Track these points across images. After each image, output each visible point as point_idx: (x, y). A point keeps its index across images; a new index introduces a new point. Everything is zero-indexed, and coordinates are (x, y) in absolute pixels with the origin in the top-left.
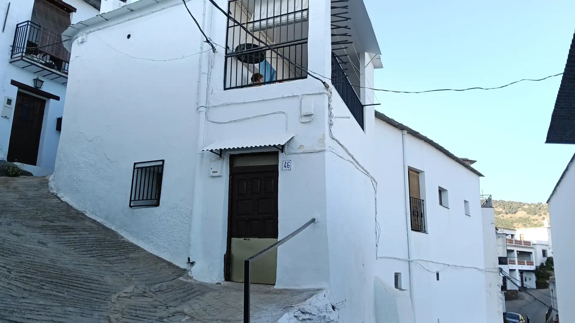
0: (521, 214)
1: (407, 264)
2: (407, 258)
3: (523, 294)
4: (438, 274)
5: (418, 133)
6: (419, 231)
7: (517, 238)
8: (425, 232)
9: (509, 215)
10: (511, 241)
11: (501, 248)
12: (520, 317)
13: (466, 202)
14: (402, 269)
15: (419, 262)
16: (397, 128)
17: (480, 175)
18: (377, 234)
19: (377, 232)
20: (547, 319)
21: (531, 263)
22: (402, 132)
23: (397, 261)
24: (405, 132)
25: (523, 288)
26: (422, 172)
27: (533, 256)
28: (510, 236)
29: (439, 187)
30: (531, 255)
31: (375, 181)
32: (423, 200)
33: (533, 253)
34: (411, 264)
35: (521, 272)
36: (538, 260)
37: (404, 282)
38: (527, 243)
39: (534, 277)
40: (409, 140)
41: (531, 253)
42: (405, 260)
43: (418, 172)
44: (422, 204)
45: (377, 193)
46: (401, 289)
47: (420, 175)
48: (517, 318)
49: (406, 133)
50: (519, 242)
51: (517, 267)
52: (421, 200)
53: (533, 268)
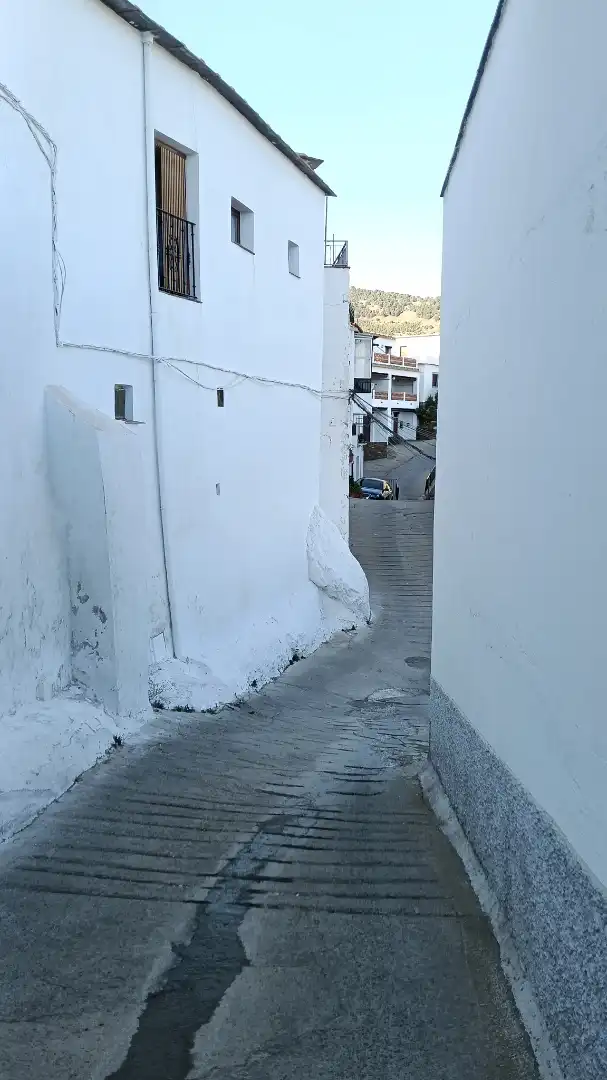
0: (409, 316)
1: (146, 367)
2: (147, 351)
3: (395, 448)
4: (221, 393)
5: (181, 45)
6: (180, 295)
7: (395, 352)
8: (195, 299)
9: (390, 318)
10: (384, 359)
11: (363, 361)
12: (385, 485)
13: (292, 245)
14: (136, 377)
15: (175, 363)
16: (127, 20)
17: (327, 192)
18: (59, 282)
19: (59, 276)
20: (427, 488)
21: (413, 398)
22: (142, 36)
23: (123, 357)
24: (150, 38)
25: (396, 440)
26: (194, 153)
27: (417, 384)
28: (384, 349)
29: (234, 201)
30: (414, 383)
31: (49, 141)
32: (193, 224)
33: (418, 380)
34: (159, 368)
35: (396, 412)
36: (423, 390)
37: (138, 405)
38: (411, 363)
39: (414, 421)
40: (161, 62)
41: (415, 379)
42: (143, 358)
43: (183, 154)
44: (190, 234)
45: (57, 176)
46: (130, 422)
47: (189, 162)
48: (380, 486)
49: (152, 40)
50: (397, 361)
51: (390, 404)
52: (187, 222)
53: (414, 405)
